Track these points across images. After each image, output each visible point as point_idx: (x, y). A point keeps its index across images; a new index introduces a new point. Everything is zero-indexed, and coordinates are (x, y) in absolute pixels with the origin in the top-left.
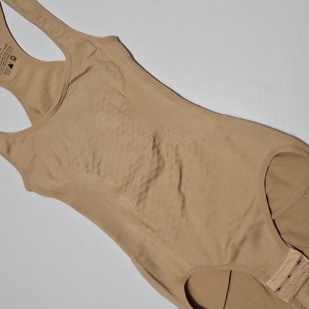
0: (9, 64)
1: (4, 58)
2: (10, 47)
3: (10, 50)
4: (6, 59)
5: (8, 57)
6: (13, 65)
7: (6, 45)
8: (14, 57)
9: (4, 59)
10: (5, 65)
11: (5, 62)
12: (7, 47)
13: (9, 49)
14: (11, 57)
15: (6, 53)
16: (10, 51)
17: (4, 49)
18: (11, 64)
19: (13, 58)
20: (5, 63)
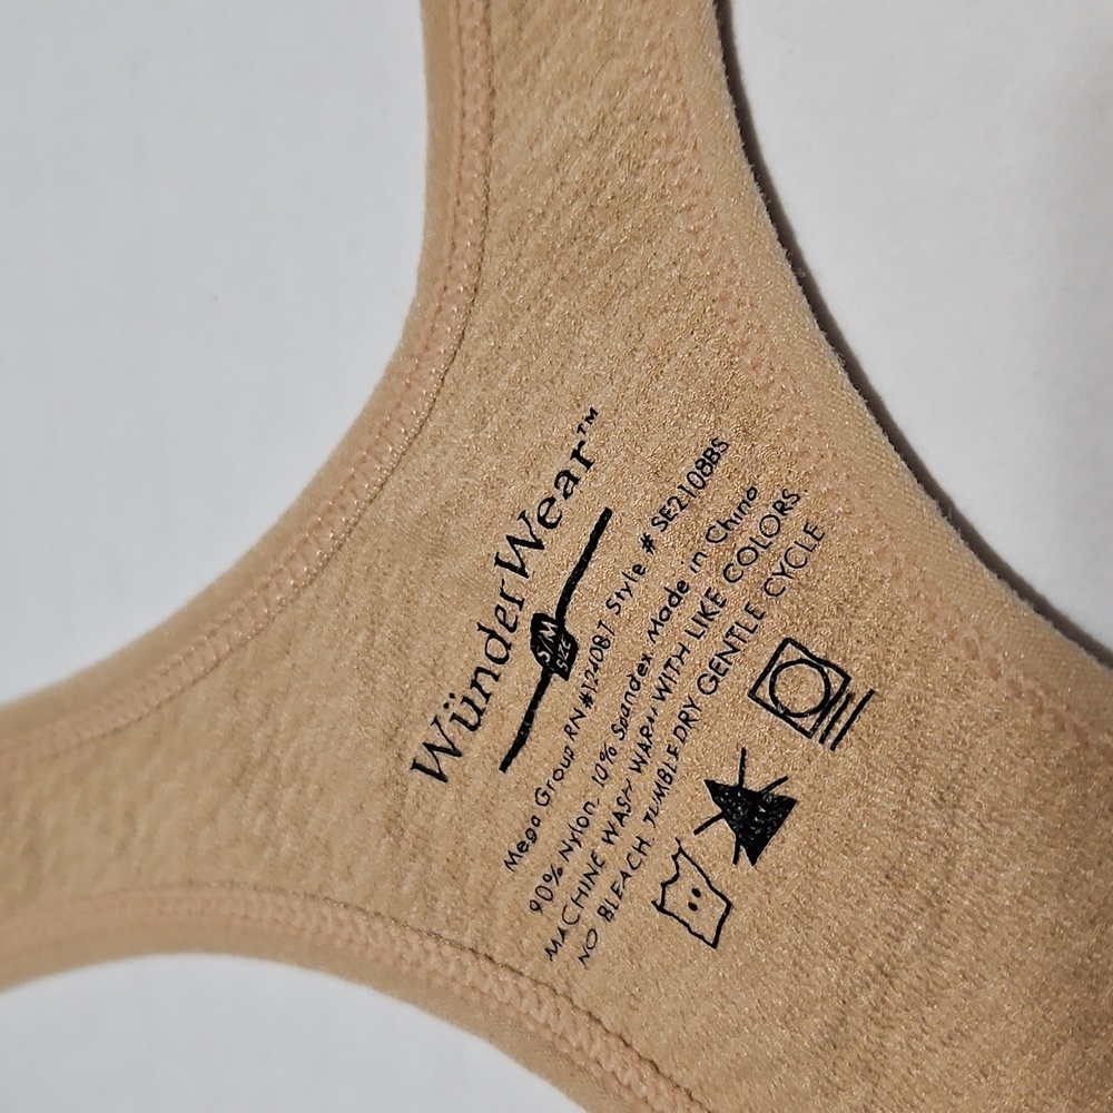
0: (728, 778)
1: (655, 671)
2: (762, 507)
3: (755, 546)
4: (685, 686)
5: (717, 671)
6: (787, 804)
7: (708, 460)
8: (819, 664)
9: (651, 682)
10: (665, 777)
11: (662, 735)
12: (721, 496)
13: (750, 527)
14: (773, 669)
15: (692, 604)
16: (769, 564)
17: (666, 517)
18: (754, 783)
19: (803, 690)
20: (659, 758)
